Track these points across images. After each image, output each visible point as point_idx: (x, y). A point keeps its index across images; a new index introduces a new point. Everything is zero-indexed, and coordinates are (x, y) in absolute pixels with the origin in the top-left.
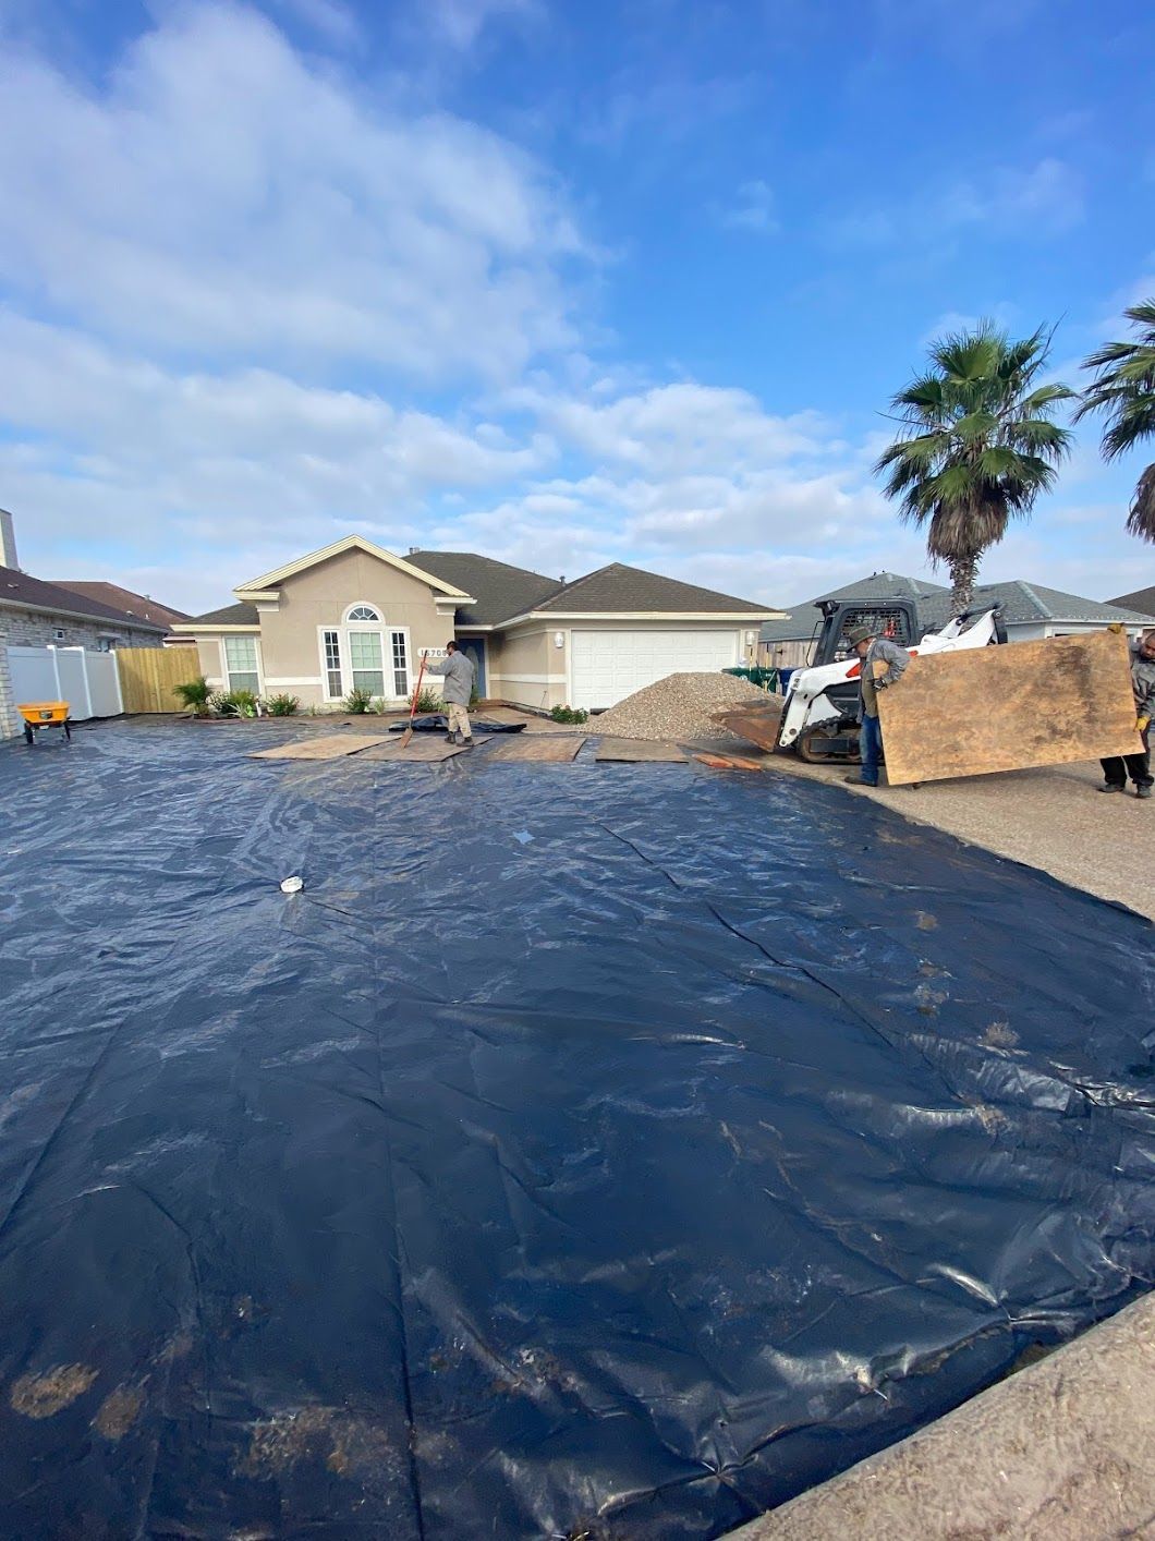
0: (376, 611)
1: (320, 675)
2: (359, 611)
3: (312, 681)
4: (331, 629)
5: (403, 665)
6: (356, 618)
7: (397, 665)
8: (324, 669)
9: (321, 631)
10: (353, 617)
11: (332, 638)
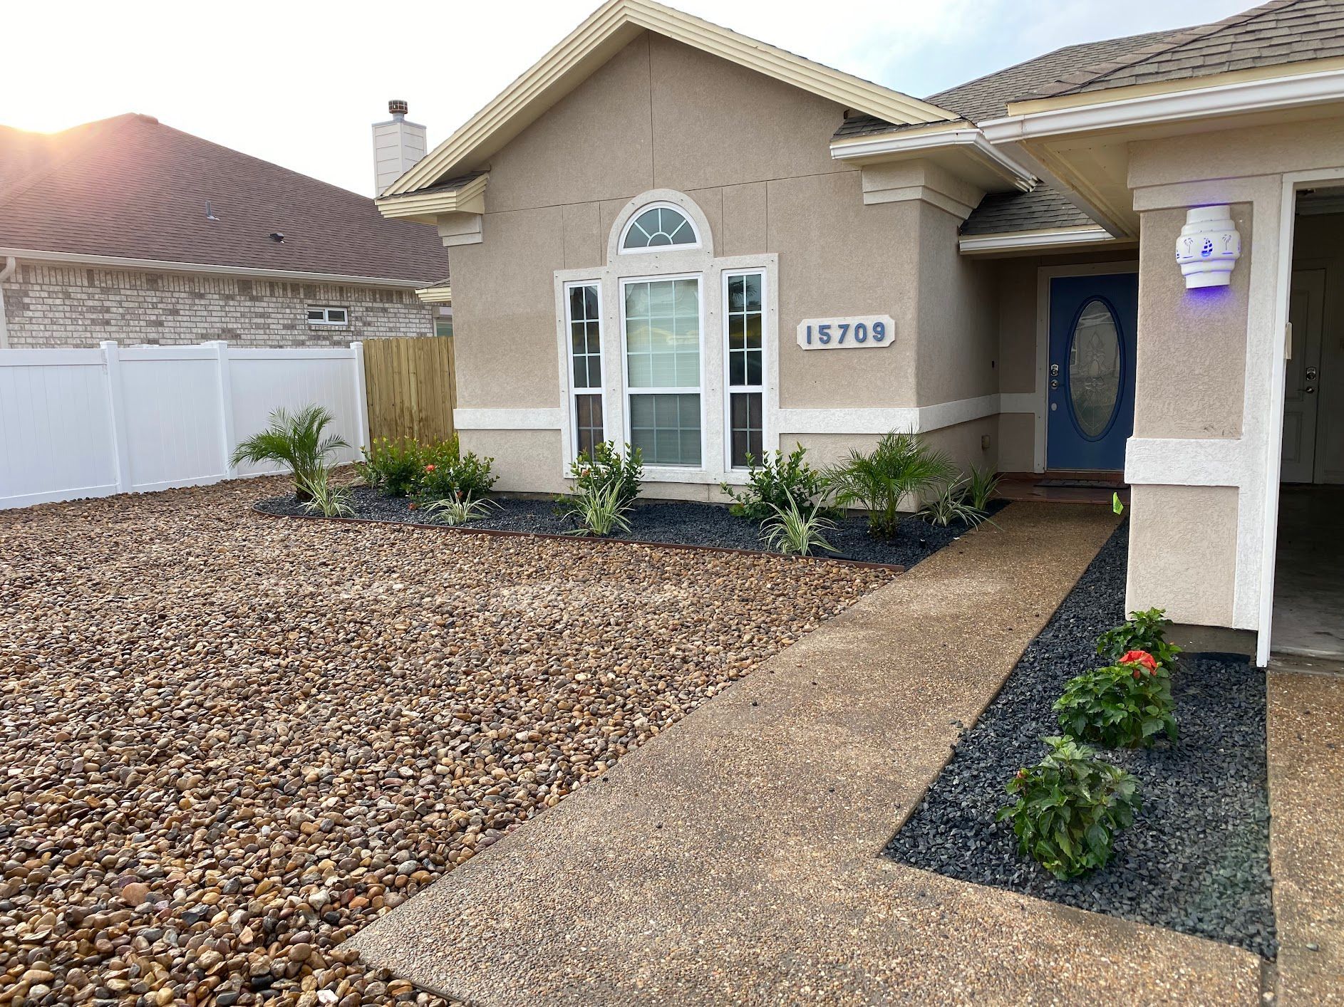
0: (692, 215)
1: (556, 403)
2: (648, 219)
3: (538, 418)
4: (581, 277)
5: (756, 379)
6: (641, 242)
7: (736, 379)
8: (568, 391)
9: (565, 281)
10: (634, 240)
11: (583, 302)
